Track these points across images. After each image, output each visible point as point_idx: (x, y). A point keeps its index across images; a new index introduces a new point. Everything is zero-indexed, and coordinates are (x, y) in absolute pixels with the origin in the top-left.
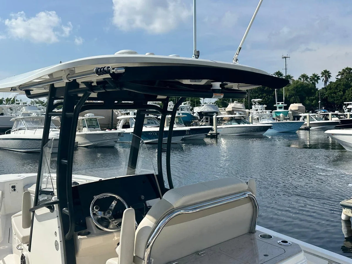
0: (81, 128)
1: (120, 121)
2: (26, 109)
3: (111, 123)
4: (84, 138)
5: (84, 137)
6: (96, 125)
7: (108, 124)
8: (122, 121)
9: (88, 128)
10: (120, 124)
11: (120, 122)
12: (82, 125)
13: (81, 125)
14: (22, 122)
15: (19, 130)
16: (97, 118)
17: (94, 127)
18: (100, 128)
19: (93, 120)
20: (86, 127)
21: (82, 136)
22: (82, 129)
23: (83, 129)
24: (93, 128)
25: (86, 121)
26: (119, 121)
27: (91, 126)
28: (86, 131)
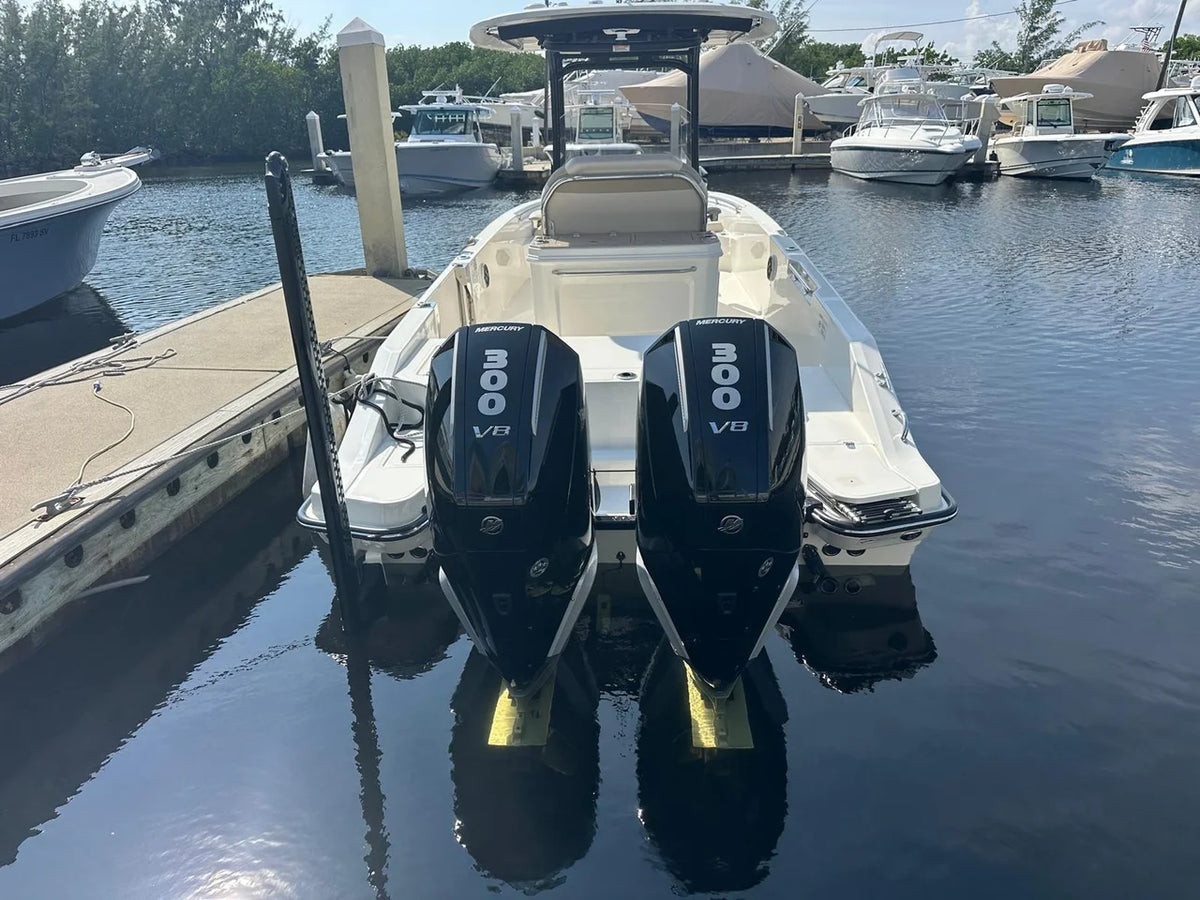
0: (1022, 126)
1: (1152, 105)
4: (1018, 154)
6: (1063, 119)
9: (1038, 125)
11: (1148, 110)
12: (1025, 119)
13: (1023, 117)
14: (875, 109)
15: (868, 127)
16: (1071, 98)
17: (1055, 123)
19: (1057, 102)
20: (1032, 124)
22: (1023, 128)
24: (1052, 125)
25: (1038, 106)
26: (1147, 108)
27: (1046, 121)
28: (1031, 134)
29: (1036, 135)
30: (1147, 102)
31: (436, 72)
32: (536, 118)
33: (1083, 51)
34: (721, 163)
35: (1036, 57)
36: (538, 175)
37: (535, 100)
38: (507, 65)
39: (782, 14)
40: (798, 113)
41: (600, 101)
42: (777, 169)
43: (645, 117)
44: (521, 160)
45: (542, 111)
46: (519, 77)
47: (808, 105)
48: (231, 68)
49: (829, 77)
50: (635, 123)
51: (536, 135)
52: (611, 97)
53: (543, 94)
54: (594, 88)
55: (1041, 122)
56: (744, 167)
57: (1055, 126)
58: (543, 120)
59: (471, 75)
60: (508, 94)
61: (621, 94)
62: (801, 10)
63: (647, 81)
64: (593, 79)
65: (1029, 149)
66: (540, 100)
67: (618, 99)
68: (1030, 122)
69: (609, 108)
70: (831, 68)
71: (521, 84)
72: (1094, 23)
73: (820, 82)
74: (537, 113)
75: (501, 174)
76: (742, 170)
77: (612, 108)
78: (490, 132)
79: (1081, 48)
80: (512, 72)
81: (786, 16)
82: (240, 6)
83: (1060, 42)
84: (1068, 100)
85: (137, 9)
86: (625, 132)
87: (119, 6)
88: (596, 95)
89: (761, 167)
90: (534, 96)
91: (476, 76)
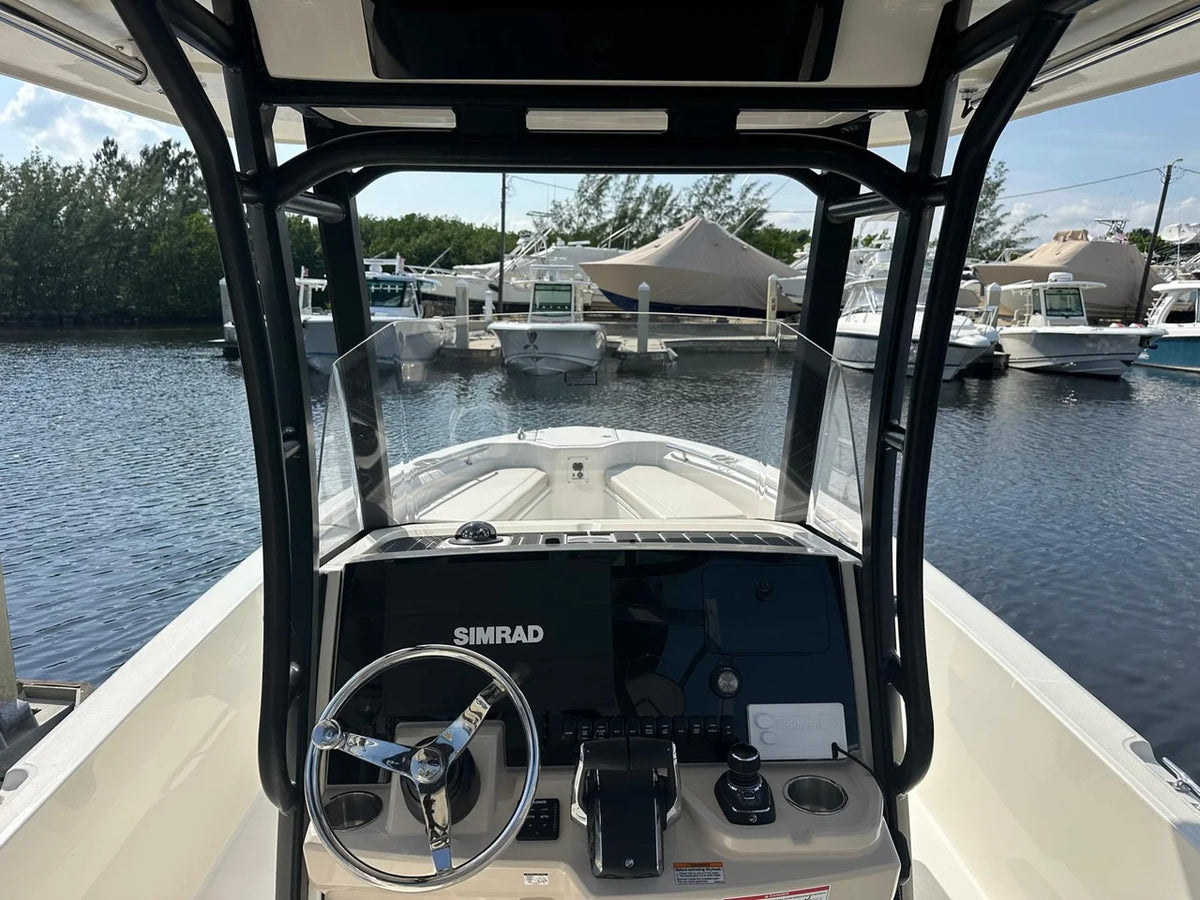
0: (1026, 315)
1: (1164, 298)
2: (880, 257)
3: (1136, 305)
4: (1028, 346)
5: (1028, 342)
6: (1074, 309)
7: (1126, 308)
8: (1168, 299)
9: (1048, 315)
10: (1161, 308)
11: (1161, 302)
12: (1030, 307)
13: (1027, 305)
14: (867, 293)
15: (858, 312)
16: (1081, 287)
17: (1066, 313)
18: (1085, 318)
19: (1066, 291)
20: (1040, 313)
21: (1022, 339)
22: (1029, 317)
23: (1033, 317)
24: (1063, 315)
25: (1045, 295)
26: (1159, 300)
27: (1055, 310)
28: (1039, 324)
29: (1046, 325)
30: (1157, 294)
31: (393, 242)
32: (489, 292)
33: (1064, 241)
34: (690, 344)
35: (984, 246)
36: (485, 354)
37: (490, 273)
38: (466, 239)
39: (741, 199)
40: (771, 295)
41: (557, 276)
42: (751, 352)
43: (607, 294)
44: (466, 335)
45: (497, 284)
46: (479, 250)
47: (781, 288)
48: (175, 230)
49: (796, 259)
50: (596, 299)
51: (488, 308)
52: (572, 273)
53: (499, 267)
54: (553, 263)
55: (1050, 312)
56: (716, 349)
57: (1067, 317)
58: (497, 294)
59: (429, 246)
60: (462, 267)
61: (582, 270)
62: (761, 198)
63: (609, 258)
64: (553, 254)
65: (1040, 340)
66: (495, 274)
67: (579, 275)
68: (1037, 311)
69: (567, 285)
70: (798, 250)
71: (480, 257)
72: (1037, 217)
73: (789, 263)
74: (492, 287)
75: (442, 352)
76: (712, 352)
77: (570, 285)
78: (440, 304)
79: (1062, 238)
80: (471, 246)
81: (746, 200)
82: (193, 171)
83: (1005, 234)
84: (1078, 289)
85: (81, 170)
86: (586, 307)
87: (63, 166)
88: (553, 270)
89: (734, 349)
90: (490, 269)
91: (434, 247)
